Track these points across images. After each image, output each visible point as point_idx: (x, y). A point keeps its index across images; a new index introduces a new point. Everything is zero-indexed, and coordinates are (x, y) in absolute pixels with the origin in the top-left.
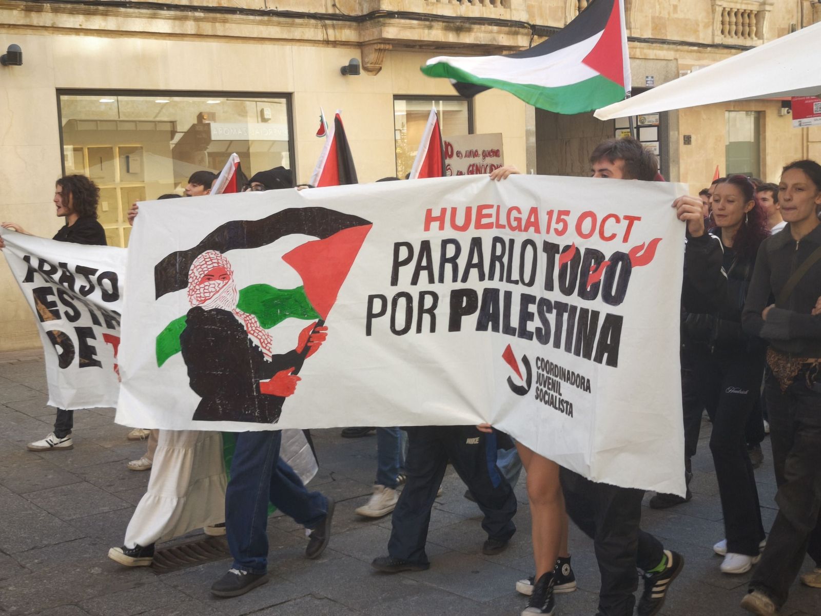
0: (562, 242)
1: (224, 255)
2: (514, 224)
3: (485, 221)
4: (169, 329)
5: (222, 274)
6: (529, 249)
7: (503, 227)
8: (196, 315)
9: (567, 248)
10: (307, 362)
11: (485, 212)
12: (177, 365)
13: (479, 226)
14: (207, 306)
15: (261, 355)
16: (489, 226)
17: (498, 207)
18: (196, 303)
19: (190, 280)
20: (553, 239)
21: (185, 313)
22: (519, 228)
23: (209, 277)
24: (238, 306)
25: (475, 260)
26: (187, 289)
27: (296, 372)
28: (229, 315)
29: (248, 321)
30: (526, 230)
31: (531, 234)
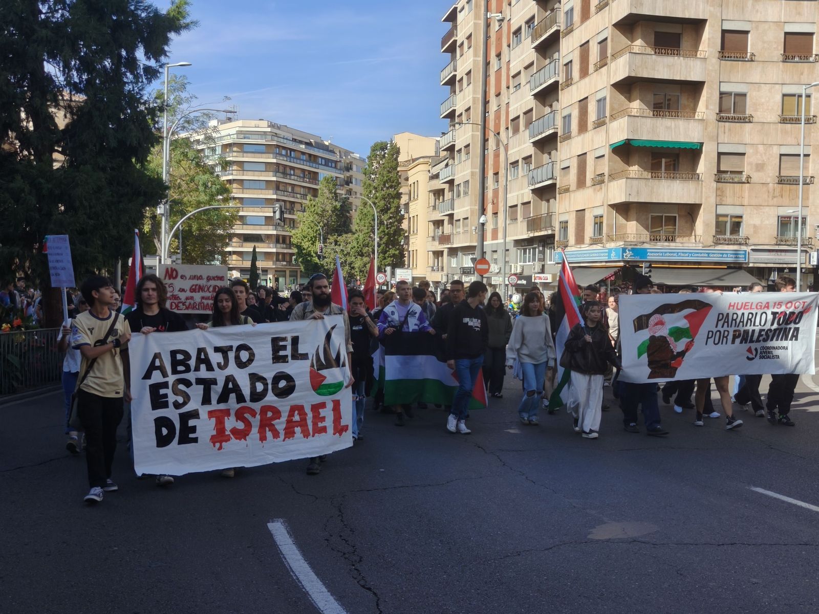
0: (779, 311)
1: (662, 316)
2: (759, 307)
3: (746, 307)
4: (643, 344)
5: (661, 323)
6: (764, 315)
7: (754, 309)
8: (652, 338)
9: (782, 313)
10: (687, 354)
11: (747, 304)
12: (645, 357)
13: (744, 309)
14: (657, 335)
15: (673, 352)
16: (748, 309)
17: (752, 303)
18: (652, 334)
19: (649, 325)
20: (775, 310)
21: (648, 338)
22: (761, 308)
23: (657, 324)
24: (669, 334)
25: (742, 320)
26: (648, 329)
27: (682, 358)
28: (665, 338)
29: (671, 340)
30: (764, 308)
31: (765, 310)
